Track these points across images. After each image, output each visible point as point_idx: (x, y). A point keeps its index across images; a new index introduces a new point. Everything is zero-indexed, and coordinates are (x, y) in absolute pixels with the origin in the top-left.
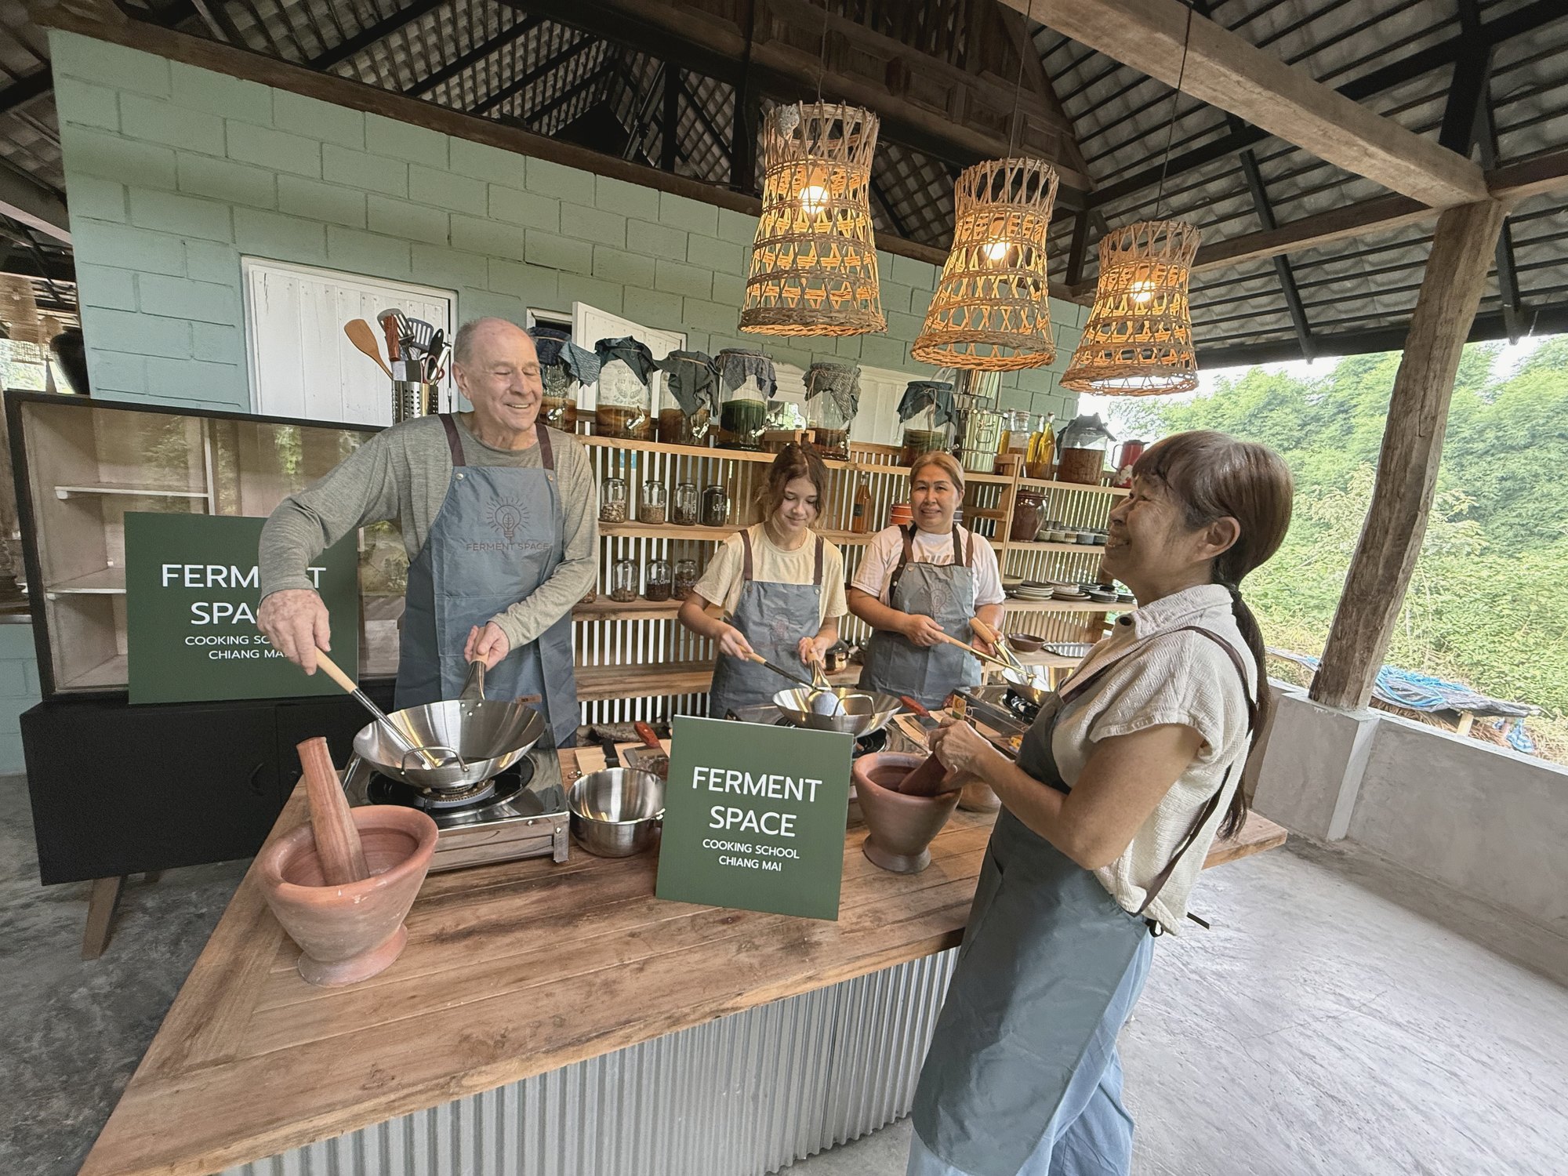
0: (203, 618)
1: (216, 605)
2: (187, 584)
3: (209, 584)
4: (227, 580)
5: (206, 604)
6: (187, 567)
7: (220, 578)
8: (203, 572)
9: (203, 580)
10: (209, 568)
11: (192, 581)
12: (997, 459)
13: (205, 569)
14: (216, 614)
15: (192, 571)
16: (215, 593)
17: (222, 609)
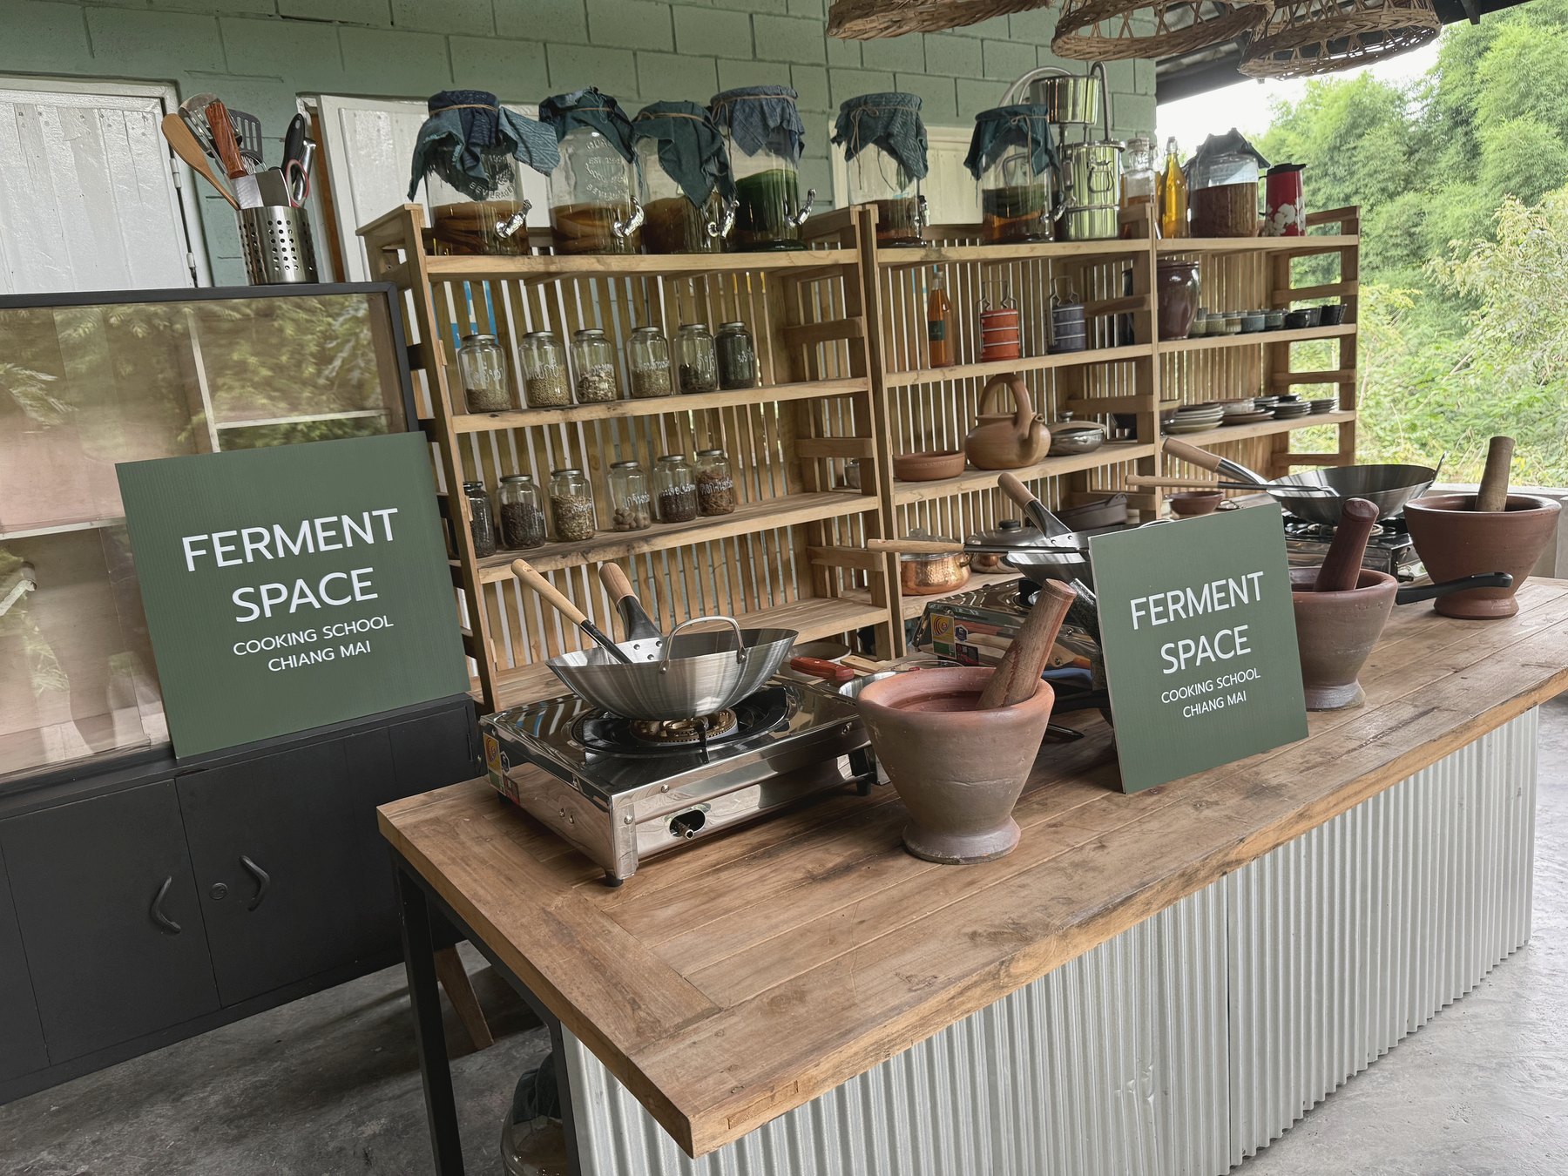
0: (250, 612)
1: (264, 589)
2: (221, 563)
3: (250, 559)
4: (272, 547)
5: (251, 590)
6: (216, 537)
7: (261, 546)
8: (237, 541)
9: (240, 553)
10: (245, 533)
11: (226, 556)
12: (1120, 216)
13: (240, 534)
14: (267, 603)
15: (224, 542)
16: (260, 571)
17: (274, 594)
